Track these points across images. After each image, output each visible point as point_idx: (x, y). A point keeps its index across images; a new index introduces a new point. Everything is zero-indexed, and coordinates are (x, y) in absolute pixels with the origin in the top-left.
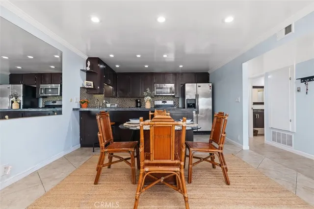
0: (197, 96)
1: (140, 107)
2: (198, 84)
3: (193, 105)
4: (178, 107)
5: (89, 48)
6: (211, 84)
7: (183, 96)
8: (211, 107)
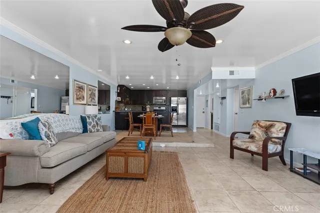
0: (178, 105)
2: (179, 98)
3: (175, 110)
6: (186, 98)
7: (170, 104)
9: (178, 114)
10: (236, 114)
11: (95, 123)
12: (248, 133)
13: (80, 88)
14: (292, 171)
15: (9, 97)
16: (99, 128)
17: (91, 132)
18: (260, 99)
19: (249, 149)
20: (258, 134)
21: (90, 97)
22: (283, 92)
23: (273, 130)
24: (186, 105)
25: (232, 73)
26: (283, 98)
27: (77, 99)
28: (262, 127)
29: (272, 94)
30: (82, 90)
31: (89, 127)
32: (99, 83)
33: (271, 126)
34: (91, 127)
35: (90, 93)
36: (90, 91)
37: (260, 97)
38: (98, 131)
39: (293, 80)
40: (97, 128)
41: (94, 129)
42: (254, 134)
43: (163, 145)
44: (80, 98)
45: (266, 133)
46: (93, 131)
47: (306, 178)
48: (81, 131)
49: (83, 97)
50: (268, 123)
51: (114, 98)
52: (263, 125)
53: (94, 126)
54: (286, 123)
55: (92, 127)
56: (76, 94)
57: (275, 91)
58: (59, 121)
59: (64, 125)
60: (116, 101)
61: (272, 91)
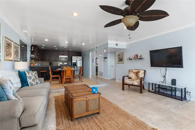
0: (77, 61)
1: (52, 65)
2: (77, 57)
3: (75, 64)
4: (69, 65)
5: (33, 41)
6: (82, 57)
7: (72, 61)
8: (82, 66)
9: (77, 67)
10: (112, 66)
11: (34, 77)
12: (128, 76)
13: (8, 45)
14: (149, 92)
16: (38, 81)
17: (32, 85)
18: (130, 59)
19: (134, 84)
20: (132, 76)
21: (15, 54)
22: (141, 56)
23: (140, 74)
24: (82, 61)
25: (117, 45)
26: (141, 59)
27: (7, 55)
28: (134, 73)
29: (136, 57)
30: (10, 47)
31: (29, 81)
32: (21, 41)
33: (138, 72)
34: (31, 81)
35: (15, 50)
36: (15, 48)
37: (130, 58)
38: (37, 83)
39: (150, 51)
40: (36, 81)
41: (34, 82)
42: (131, 76)
44: (9, 55)
45: (137, 75)
46: (34, 84)
47: (156, 93)
48: (20, 85)
50: (137, 71)
51: (29, 55)
52: (135, 72)
54: (144, 70)
55: (33, 80)
56: (6, 50)
57: (137, 56)
60: (30, 58)
61: (136, 55)
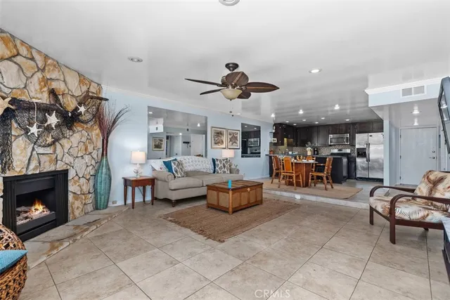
0: (368, 145)
2: (370, 134)
3: (363, 153)
9: (368, 160)
11: (222, 165)
13: (218, 133)
15: (188, 143)
16: (226, 170)
17: (218, 173)
20: (421, 192)
21: (231, 141)
23: (440, 186)
28: (430, 182)
30: (220, 135)
31: (217, 168)
32: (243, 125)
33: (440, 181)
35: (230, 137)
36: (230, 135)
38: (224, 172)
40: (223, 169)
42: (418, 191)
43: (298, 197)
44: (219, 143)
45: (431, 191)
48: (212, 171)
49: (222, 142)
51: (267, 139)
52: (432, 179)
53: (221, 168)
55: (219, 168)
58: (192, 162)
59: (196, 165)
60: (271, 143)
